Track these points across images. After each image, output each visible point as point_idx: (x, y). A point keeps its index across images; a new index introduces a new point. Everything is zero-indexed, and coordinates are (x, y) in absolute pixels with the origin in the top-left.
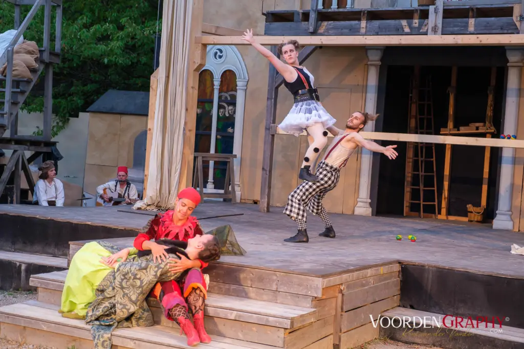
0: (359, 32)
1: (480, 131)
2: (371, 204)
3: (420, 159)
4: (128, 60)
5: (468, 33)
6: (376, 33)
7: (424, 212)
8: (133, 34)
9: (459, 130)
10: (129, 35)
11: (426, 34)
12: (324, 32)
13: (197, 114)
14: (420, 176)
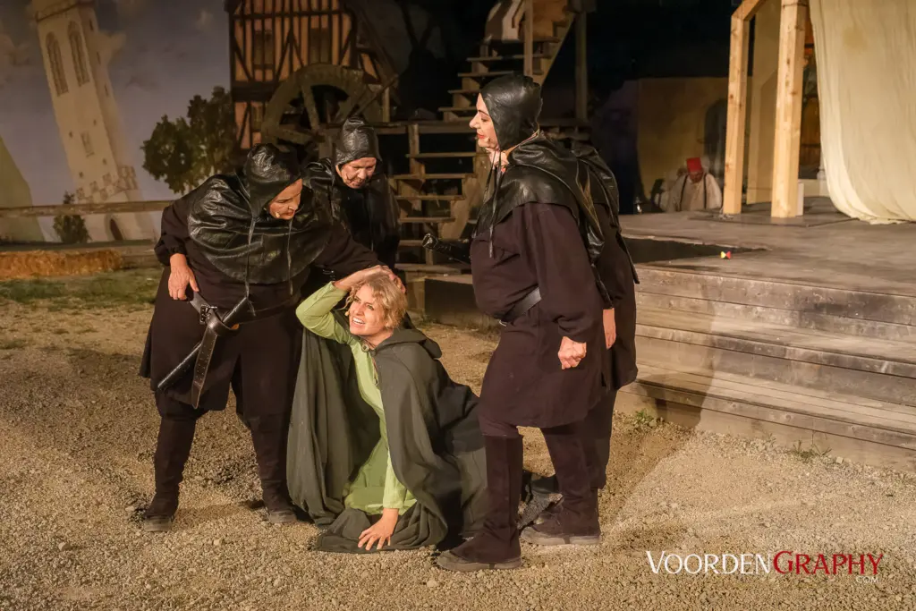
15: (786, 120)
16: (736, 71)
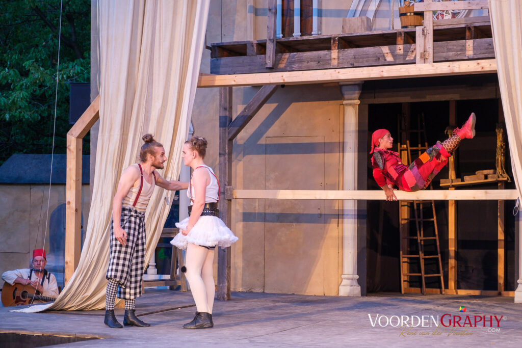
0: (330, 64)
1: (489, 180)
2: (359, 281)
3: (417, 220)
4: (36, 115)
5: (466, 58)
6: (351, 64)
7: (426, 287)
8: (41, 81)
9: (463, 180)
10: (36, 82)
11: (413, 62)
12: (286, 67)
14: (419, 241)
16: (72, 181)
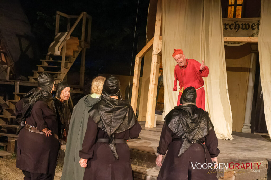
2: (251, 127)
13: (159, 76)
15: (152, 94)
16: (136, 75)
